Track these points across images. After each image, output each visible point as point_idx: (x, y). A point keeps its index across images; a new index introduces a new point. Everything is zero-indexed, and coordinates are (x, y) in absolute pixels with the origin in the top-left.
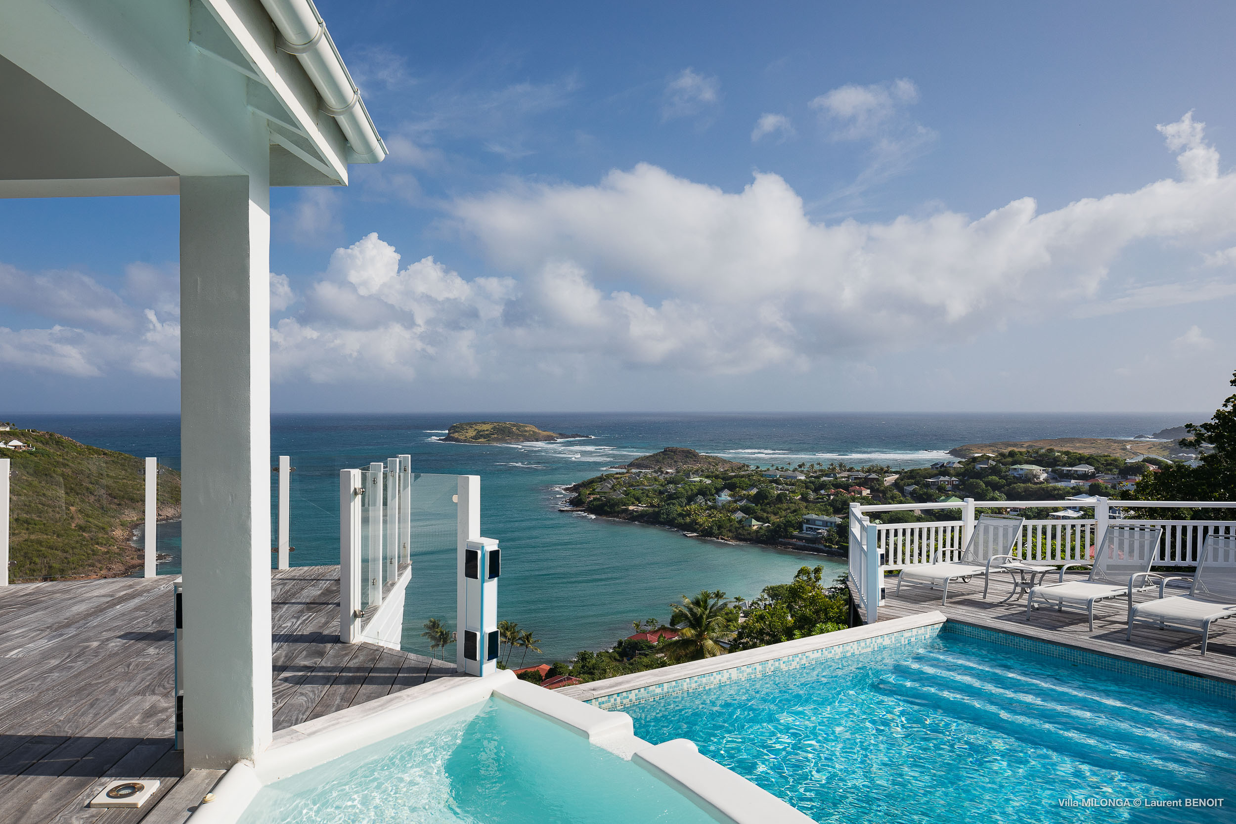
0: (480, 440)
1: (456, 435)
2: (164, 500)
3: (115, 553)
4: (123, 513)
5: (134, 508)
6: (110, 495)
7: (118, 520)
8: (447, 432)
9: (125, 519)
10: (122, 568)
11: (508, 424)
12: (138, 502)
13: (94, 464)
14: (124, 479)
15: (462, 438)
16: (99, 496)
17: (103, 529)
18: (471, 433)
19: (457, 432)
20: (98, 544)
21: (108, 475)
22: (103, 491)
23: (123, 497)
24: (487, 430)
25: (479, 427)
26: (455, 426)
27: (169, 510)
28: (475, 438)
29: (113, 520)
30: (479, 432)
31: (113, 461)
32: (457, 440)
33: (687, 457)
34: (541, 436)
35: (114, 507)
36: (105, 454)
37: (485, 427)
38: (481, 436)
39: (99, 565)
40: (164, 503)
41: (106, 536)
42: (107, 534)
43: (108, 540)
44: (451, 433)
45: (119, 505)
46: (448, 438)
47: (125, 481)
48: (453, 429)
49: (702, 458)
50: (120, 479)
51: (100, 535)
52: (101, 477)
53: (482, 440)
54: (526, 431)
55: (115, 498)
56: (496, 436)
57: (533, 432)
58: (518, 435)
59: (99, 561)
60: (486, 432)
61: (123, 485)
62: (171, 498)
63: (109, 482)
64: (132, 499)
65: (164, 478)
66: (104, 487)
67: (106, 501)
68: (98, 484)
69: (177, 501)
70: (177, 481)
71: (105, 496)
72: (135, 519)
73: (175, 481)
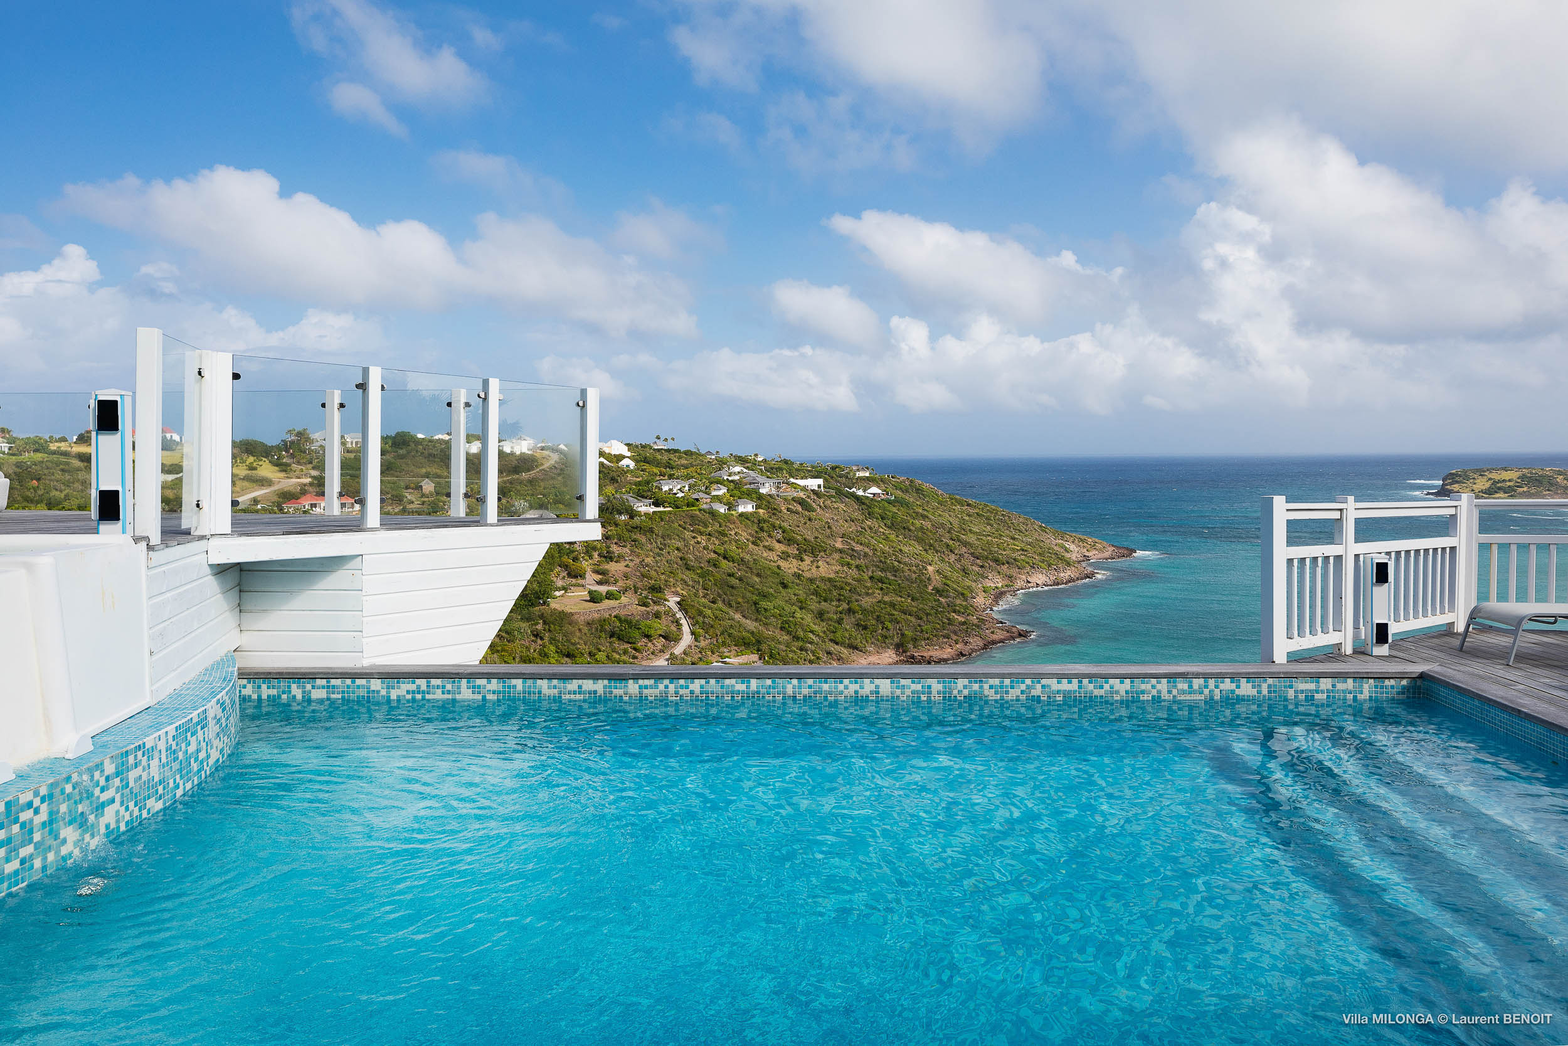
0: (1498, 496)
1: (1455, 487)
2: (1033, 564)
3: (973, 625)
4: (987, 577)
5: (999, 572)
6: (972, 554)
7: (980, 586)
8: (1441, 482)
9: (988, 585)
10: (981, 644)
11: (1547, 470)
12: (1003, 564)
13: (956, 516)
14: (989, 535)
16: (960, 555)
17: (963, 594)
18: (1481, 485)
19: (1457, 482)
20: (954, 612)
21: (970, 530)
22: (964, 549)
23: (987, 558)
24: (1510, 481)
25: (1495, 475)
26: (1453, 474)
27: (1040, 576)
28: (1490, 492)
29: (974, 585)
30: (1494, 483)
31: (977, 514)
35: (976, 569)
36: (969, 505)
37: (1504, 476)
38: (1499, 489)
39: (955, 637)
40: (1034, 568)
41: (964, 603)
42: (966, 600)
43: (966, 608)
44: (1447, 485)
45: (982, 567)
46: (1441, 492)
47: (990, 538)
48: (1451, 478)
50: (984, 535)
51: (958, 602)
52: (963, 532)
55: (978, 559)
56: (1527, 488)
59: (955, 633)
60: (1509, 484)
61: (987, 543)
62: (1043, 562)
63: (972, 539)
64: (996, 561)
65: (1036, 535)
66: (966, 544)
67: (967, 561)
68: (959, 540)
69: (1049, 566)
70: (1052, 541)
71: (966, 555)
72: (1000, 585)
73: (1048, 541)
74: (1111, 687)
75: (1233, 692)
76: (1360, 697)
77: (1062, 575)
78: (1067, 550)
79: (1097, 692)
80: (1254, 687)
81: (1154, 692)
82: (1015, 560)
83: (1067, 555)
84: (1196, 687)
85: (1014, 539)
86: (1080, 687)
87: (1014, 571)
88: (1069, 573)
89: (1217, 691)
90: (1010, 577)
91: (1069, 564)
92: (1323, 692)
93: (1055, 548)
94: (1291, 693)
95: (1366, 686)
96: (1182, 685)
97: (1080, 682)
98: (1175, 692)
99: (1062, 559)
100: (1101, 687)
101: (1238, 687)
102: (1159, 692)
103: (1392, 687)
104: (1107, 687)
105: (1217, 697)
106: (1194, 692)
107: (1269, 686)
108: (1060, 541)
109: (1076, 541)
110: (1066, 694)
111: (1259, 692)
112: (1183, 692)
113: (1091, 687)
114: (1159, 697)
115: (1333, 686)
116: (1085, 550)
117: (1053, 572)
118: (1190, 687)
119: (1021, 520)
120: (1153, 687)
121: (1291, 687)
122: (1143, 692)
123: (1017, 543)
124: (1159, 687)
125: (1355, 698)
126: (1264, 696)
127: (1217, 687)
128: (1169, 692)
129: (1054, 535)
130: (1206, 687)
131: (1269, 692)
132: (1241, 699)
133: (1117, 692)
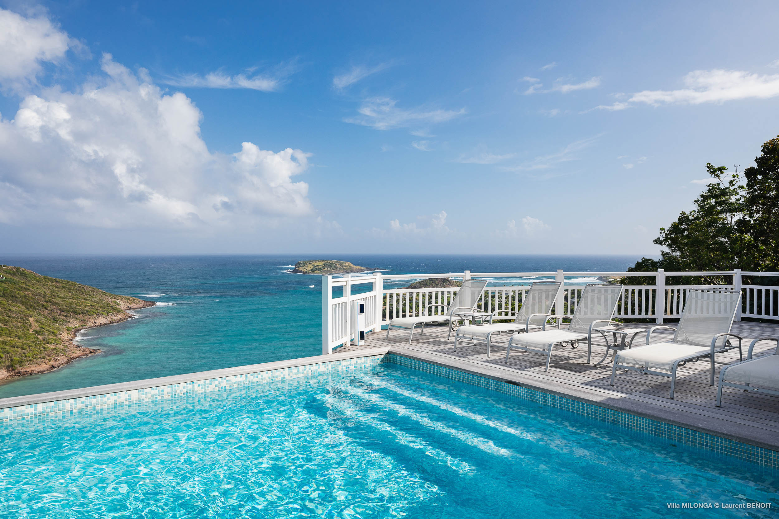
0: (315, 272)
1: (300, 269)
2: (98, 313)
3: (61, 349)
4: (69, 322)
5: (77, 319)
6: (60, 309)
7: (65, 327)
8: (294, 266)
9: (70, 326)
10: (66, 359)
11: (334, 262)
12: (80, 314)
13: (49, 288)
14: (70, 298)
15: (304, 270)
16: (51, 310)
17: (53, 333)
18: (310, 267)
19: (301, 266)
20: (48, 343)
21: (58, 296)
22: (54, 307)
23: (69, 311)
24: (320, 266)
25: (315, 264)
27: (102, 319)
28: (313, 270)
29: (61, 327)
30: (315, 266)
31: (62, 286)
32: (300, 272)
33: (444, 282)
34: (354, 269)
35: (62, 318)
36: (57, 282)
37: (319, 263)
38: (316, 269)
39: (48, 358)
40: (98, 315)
41: (55, 338)
42: (56, 336)
43: (56, 340)
44: (297, 268)
45: (66, 316)
46: (295, 271)
47: (71, 300)
48: (298, 264)
49: (453, 283)
50: (67, 298)
51: (50, 337)
52: (53, 297)
53: (317, 272)
54: (345, 266)
55: (63, 312)
56: (326, 269)
57: (350, 266)
58: (340, 268)
59: (49, 355)
60: (320, 267)
61: (69, 303)
62: (104, 311)
63: (59, 301)
64: (75, 312)
65: (99, 297)
66: (55, 304)
67: (56, 314)
68: (50, 302)
69: (108, 313)
70: (109, 300)
71: (55, 310)
72: (77, 326)
73: (107, 300)
74: (262, 376)
75: (316, 370)
76: (367, 365)
77: (115, 317)
78: (118, 304)
79: (255, 380)
80: (325, 367)
81: (282, 376)
82: (87, 311)
83: (118, 307)
84: (301, 370)
85: (86, 300)
86: (246, 379)
87: (86, 318)
88: (119, 316)
89: (310, 371)
90: (84, 321)
91: (119, 312)
92: (352, 365)
93: (111, 304)
94: (340, 368)
95: (368, 360)
96: (295, 370)
97: (247, 376)
98: (291, 374)
99: (115, 309)
100: (257, 377)
101: (319, 368)
102: (284, 375)
103: (378, 359)
104: (259, 376)
105: (310, 375)
106: (300, 373)
107: (332, 365)
108: (114, 300)
109: (123, 299)
110: (240, 383)
111: (327, 369)
112: (295, 374)
113: (252, 377)
114: (284, 378)
115: (357, 362)
116: (128, 304)
117: (110, 316)
118: (298, 371)
119: (90, 289)
120: (282, 373)
121: (340, 364)
122: (277, 377)
123: (88, 302)
124: (284, 373)
125: (365, 365)
126: (330, 371)
127: (310, 369)
128: (289, 374)
129: (110, 296)
130: (305, 370)
131: (332, 368)
132: (320, 374)
133: (265, 378)
